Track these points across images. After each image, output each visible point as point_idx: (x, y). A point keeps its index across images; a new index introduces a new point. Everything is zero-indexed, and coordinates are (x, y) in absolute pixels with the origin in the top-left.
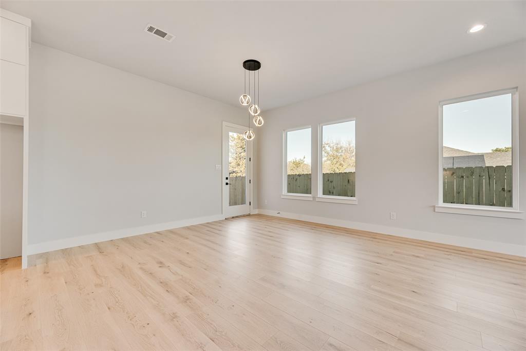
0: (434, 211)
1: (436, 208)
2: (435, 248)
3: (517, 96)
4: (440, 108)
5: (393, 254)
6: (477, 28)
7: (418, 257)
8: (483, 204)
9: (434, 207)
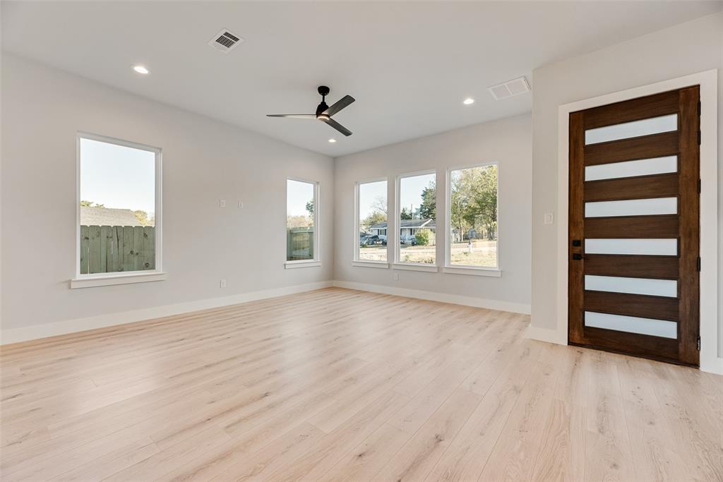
0: (70, 288)
1: (72, 284)
2: (75, 340)
3: (161, 156)
4: (77, 141)
5: (23, 372)
6: (141, 70)
7: (69, 358)
8: (112, 271)
9: (69, 282)
